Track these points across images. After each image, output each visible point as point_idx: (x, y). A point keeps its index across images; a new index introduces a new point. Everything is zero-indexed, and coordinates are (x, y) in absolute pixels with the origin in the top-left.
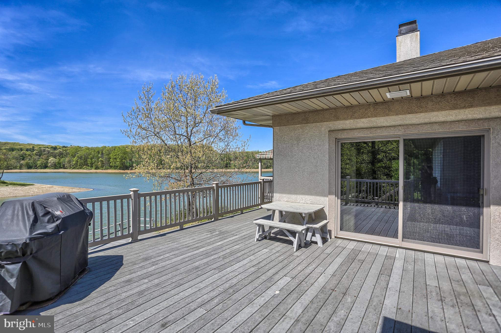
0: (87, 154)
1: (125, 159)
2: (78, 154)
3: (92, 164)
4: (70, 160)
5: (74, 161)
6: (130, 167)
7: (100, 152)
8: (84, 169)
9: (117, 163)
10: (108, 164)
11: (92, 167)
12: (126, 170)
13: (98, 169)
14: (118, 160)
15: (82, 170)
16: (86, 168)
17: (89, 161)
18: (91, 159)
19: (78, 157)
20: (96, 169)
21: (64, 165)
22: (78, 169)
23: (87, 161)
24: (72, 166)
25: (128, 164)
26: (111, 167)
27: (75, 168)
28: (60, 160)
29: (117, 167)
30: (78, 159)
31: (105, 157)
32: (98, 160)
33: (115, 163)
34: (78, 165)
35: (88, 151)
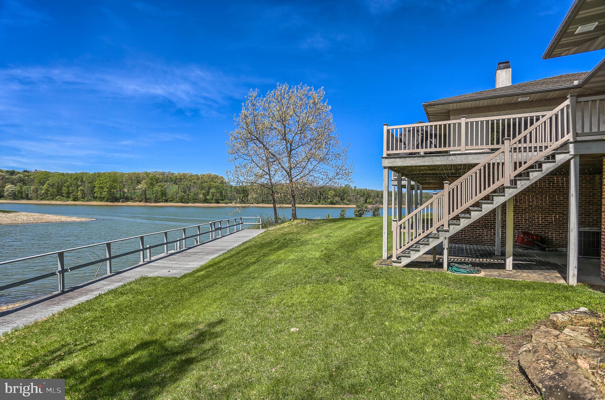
0: (61, 181)
1: (114, 189)
2: (49, 180)
3: (68, 194)
4: (37, 188)
5: (43, 190)
6: (120, 199)
7: (79, 179)
8: (57, 200)
9: (104, 193)
10: (91, 195)
11: (68, 197)
12: (115, 202)
13: (77, 201)
14: (105, 189)
15: (54, 201)
16: (60, 199)
17: (64, 190)
18: (68, 187)
19: (49, 185)
20: (74, 200)
21: (27, 195)
22: (48, 200)
23: (61, 189)
24: (40, 196)
25: (119, 195)
26: (95, 198)
27: (43, 198)
28: (22, 188)
29: (104, 198)
30: (48, 187)
31: (87, 185)
32: (77, 189)
33: (101, 193)
34: (49, 195)
35: (62, 177)
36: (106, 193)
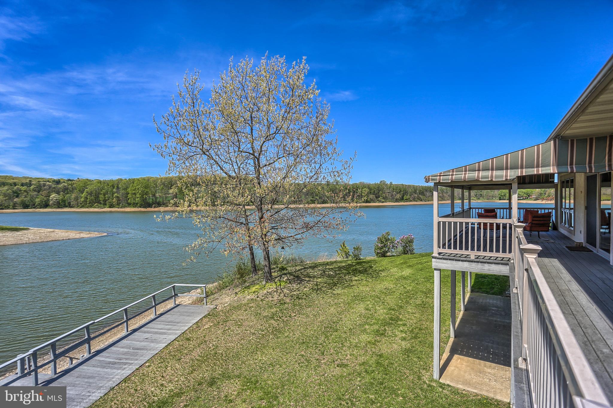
0: (98, 189)
1: (146, 195)
2: (87, 188)
3: (105, 201)
4: (77, 196)
5: (82, 198)
6: (153, 205)
7: (115, 185)
8: (95, 207)
9: (137, 199)
10: (126, 201)
11: (105, 204)
12: (148, 207)
13: (112, 207)
14: (138, 195)
15: (93, 209)
16: (97, 206)
17: (101, 197)
18: (104, 195)
19: (87, 193)
20: (110, 207)
21: (69, 203)
22: (87, 207)
23: (98, 197)
24: (80, 203)
25: (151, 201)
26: (129, 205)
28: (64, 197)
29: (137, 204)
30: (87, 195)
31: (122, 192)
32: (113, 196)
33: (135, 199)
34: (88, 202)
35: (99, 184)
36: (138, 199)
